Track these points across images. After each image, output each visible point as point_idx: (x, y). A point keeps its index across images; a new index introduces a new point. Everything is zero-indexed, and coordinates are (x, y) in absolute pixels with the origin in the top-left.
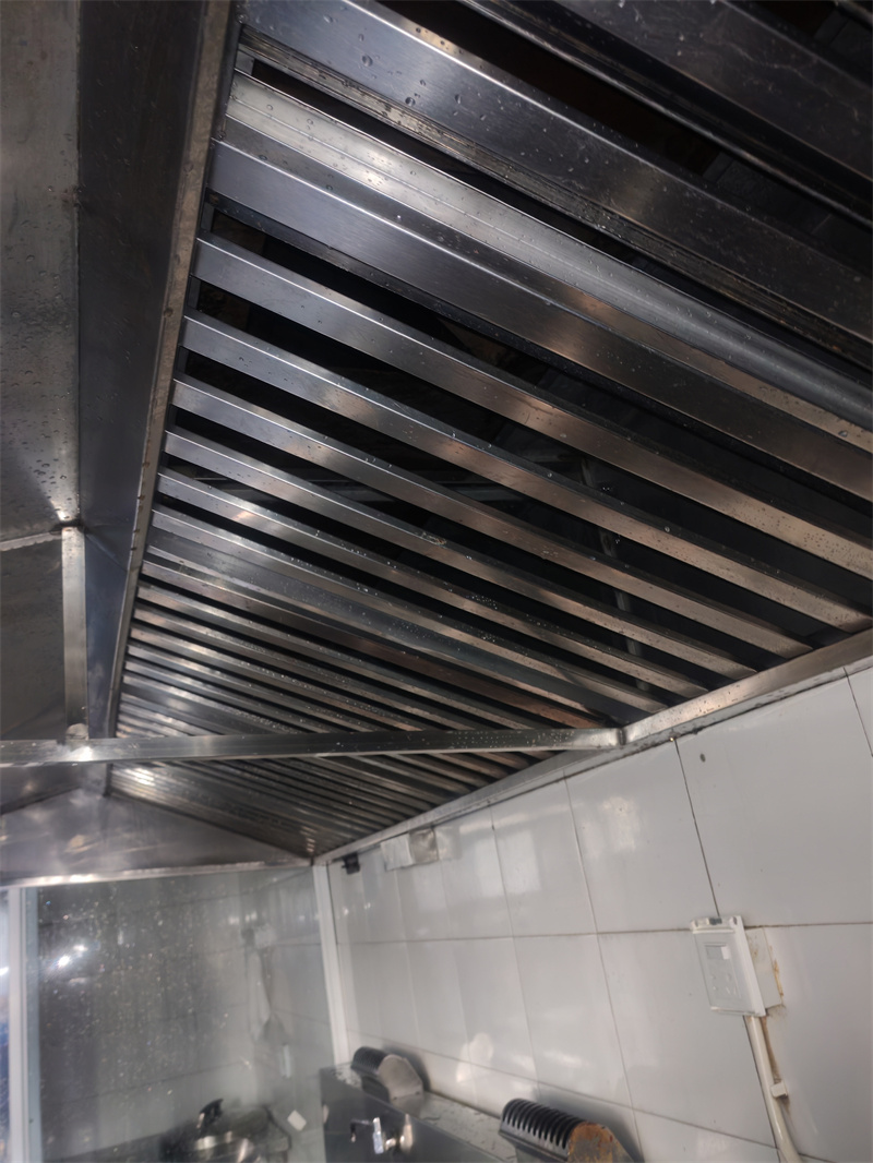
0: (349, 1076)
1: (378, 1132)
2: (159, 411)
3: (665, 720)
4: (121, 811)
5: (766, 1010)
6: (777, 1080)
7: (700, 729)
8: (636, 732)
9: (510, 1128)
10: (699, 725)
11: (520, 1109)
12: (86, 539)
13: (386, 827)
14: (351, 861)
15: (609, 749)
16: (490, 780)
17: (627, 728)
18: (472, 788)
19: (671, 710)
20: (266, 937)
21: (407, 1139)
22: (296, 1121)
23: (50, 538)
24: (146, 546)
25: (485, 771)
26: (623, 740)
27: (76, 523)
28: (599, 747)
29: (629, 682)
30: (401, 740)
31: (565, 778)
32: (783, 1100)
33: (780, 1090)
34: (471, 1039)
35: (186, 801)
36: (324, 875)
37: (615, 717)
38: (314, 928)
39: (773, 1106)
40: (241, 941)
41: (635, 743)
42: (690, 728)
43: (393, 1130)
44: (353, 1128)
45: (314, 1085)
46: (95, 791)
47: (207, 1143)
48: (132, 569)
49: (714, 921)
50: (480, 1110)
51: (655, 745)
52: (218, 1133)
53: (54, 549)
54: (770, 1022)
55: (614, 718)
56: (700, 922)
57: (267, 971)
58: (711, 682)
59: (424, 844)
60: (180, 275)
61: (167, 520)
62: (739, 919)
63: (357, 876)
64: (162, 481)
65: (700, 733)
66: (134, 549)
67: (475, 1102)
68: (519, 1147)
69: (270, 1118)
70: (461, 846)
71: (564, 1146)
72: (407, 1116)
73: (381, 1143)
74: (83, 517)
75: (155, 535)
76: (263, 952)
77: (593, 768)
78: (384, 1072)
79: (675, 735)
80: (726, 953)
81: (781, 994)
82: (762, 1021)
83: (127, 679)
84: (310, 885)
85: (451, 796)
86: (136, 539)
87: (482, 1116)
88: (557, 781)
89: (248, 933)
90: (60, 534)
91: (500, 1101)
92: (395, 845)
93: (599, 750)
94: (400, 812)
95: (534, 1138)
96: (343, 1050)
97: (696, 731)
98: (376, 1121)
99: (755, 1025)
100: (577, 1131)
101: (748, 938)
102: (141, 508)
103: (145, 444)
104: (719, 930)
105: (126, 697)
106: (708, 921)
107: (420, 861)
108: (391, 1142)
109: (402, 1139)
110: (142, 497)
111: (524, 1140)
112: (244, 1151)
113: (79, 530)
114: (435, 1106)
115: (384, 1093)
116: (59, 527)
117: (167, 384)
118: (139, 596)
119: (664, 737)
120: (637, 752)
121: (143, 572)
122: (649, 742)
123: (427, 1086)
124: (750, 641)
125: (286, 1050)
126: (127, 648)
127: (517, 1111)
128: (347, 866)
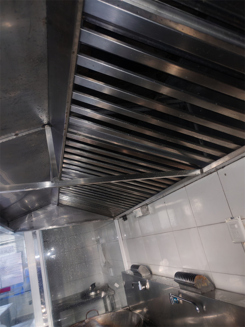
0: (130, 273)
1: (140, 285)
2: (71, 85)
3: (214, 165)
4: (62, 209)
7: (224, 166)
8: (206, 169)
9: (177, 279)
10: (224, 165)
12: (51, 128)
13: (134, 206)
15: (198, 175)
16: (163, 189)
17: (203, 169)
18: (158, 192)
19: (216, 161)
21: (148, 286)
22: (117, 285)
23: (42, 129)
24: (68, 129)
26: (202, 172)
27: (49, 124)
28: (196, 174)
31: (185, 186)
36: (117, 222)
40: (96, 243)
41: (205, 173)
42: (221, 167)
43: (144, 284)
44: (133, 285)
46: (55, 205)
47: (93, 293)
48: (64, 135)
51: (211, 173)
52: (96, 291)
55: (199, 166)
56: (228, 219)
57: (104, 250)
58: (228, 152)
59: (145, 210)
60: (76, 41)
61: (74, 120)
62: (239, 217)
63: (127, 221)
64: (72, 108)
66: (65, 129)
67: (165, 276)
69: (108, 287)
70: (156, 211)
72: (147, 280)
74: (50, 122)
75: (70, 125)
76: (102, 245)
77: (193, 182)
78: (140, 270)
79: (217, 169)
80: (236, 226)
83: (63, 170)
84: (114, 225)
86: (65, 126)
89: (98, 241)
92: (138, 211)
93: (196, 176)
96: (127, 267)
98: (139, 282)
101: (242, 222)
102: (66, 116)
103: (67, 96)
106: (230, 219)
107: (144, 215)
110: (67, 113)
111: (182, 281)
112: (103, 294)
113: (49, 126)
114: (154, 277)
115: (140, 275)
116: (44, 126)
117: (73, 76)
118: (66, 144)
119: (214, 170)
120: (206, 176)
121: (67, 137)
122: (209, 172)
123: (151, 273)
124: (240, 137)
125: (111, 269)
126: (63, 160)
127: (178, 275)
128: (124, 219)
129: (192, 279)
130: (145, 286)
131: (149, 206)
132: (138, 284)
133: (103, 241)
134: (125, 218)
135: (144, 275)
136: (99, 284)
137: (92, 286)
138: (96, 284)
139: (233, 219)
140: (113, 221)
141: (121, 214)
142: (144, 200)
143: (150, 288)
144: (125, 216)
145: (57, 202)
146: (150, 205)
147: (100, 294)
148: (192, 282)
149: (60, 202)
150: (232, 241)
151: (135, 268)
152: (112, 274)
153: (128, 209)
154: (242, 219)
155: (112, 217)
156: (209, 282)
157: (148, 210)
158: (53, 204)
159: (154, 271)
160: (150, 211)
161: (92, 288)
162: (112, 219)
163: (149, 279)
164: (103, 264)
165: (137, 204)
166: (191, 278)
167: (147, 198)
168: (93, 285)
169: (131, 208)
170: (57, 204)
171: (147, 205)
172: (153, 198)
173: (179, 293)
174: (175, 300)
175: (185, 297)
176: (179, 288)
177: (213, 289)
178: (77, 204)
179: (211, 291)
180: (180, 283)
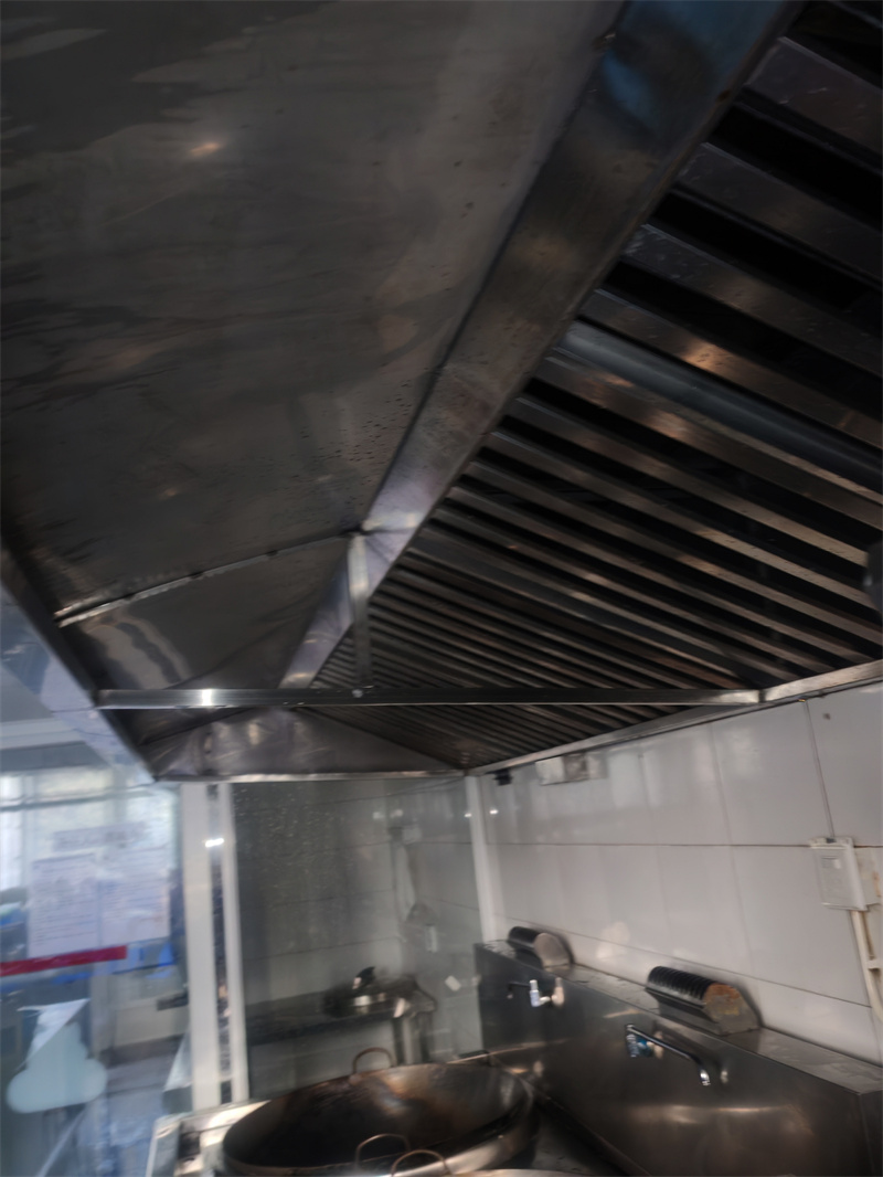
1: (535, 991)
5: (868, 906)
6: (872, 958)
7: (826, 694)
8: (775, 693)
10: (826, 691)
11: (663, 973)
13: (543, 749)
14: (503, 774)
17: (766, 690)
20: (413, 835)
21: (558, 997)
29: (770, 658)
32: (875, 972)
33: (874, 964)
37: (760, 682)
38: (464, 828)
39: (869, 977)
40: (388, 837)
43: (546, 989)
45: (471, 951)
47: (363, 1001)
49: (830, 841)
50: (622, 979)
52: (373, 994)
54: (870, 918)
56: (818, 841)
59: (576, 765)
62: (850, 840)
63: (508, 788)
65: (825, 697)
68: (661, 1000)
69: (415, 984)
71: (701, 998)
72: (558, 979)
73: (537, 1000)
79: (805, 697)
80: (837, 864)
81: (879, 896)
82: (863, 913)
85: (606, 729)
89: (396, 830)
91: (643, 969)
95: (675, 993)
97: (823, 695)
98: (533, 982)
99: (857, 917)
101: (856, 854)
104: (832, 847)
106: (824, 841)
107: (570, 779)
108: (545, 999)
109: (554, 998)
111: (668, 995)
119: (796, 698)
122: (783, 701)
123: (572, 961)
127: (659, 975)
128: (498, 778)
129: (700, 991)
130: (551, 996)
132: (529, 988)
134: (503, 777)
135: (550, 963)
137: (361, 975)
138: (374, 971)
139: (833, 844)
143: (563, 1004)
144: (506, 770)
148: (696, 1001)
150: (823, 901)
151: (522, 936)
153: (518, 755)
154: (855, 847)
156: (745, 1006)
159: (580, 953)
160: (590, 772)
161: (362, 982)
162: (460, 773)
163: (565, 976)
164: (405, 912)
165: (553, 746)
166: (695, 987)
168: (367, 975)
169: (532, 752)
171: (585, 752)
174: (640, 1044)
177: (755, 1027)
180: (665, 1001)
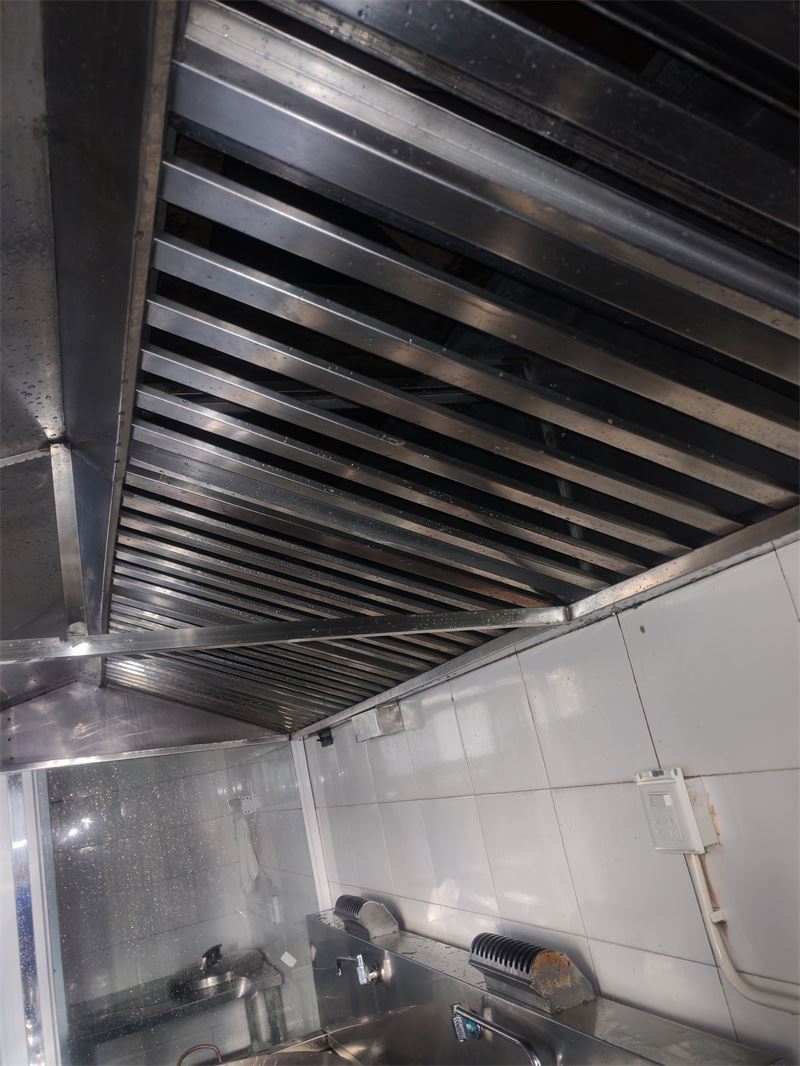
0: (333, 921)
1: (361, 967)
2: (135, 331)
3: (607, 597)
4: (117, 700)
5: (705, 848)
6: (715, 908)
7: (640, 604)
8: (581, 609)
9: (478, 958)
10: (638, 600)
11: (486, 942)
12: (72, 454)
13: (357, 703)
15: (557, 625)
16: (449, 657)
17: (573, 605)
18: (433, 665)
19: (613, 587)
21: (387, 971)
22: (288, 959)
23: (40, 455)
24: (128, 459)
25: (444, 649)
26: (569, 616)
27: (63, 440)
28: (548, 623)
29: (573, 563)
30: (369, 625)
31: (516, 653)
32: (721, 925)
33: (718, 916)
34: (439, 886)
35: (174, 688)
36: (301, 748)
37: (561, 596)
38: (295, 795)
39: (713, 931)
40: (231, 809)
41: (580, 619)
42: (630, 603)
43: (374, 964)
44: (339, 963)
45: (302, 930)
46: (92, 684)
47: (210, 982)
48: (116, 480)
49: (656, 774)
50: (451, 944)
51: (599, 620)
52: (219, 974)
53: (45, 465)
54: (708, 860)
56: (643, 775)
57: (254, 834)
58: (649, 560)
59: (391, 716)
60: (149, 198)
61: (146, 433)
62: (679, 770)
63: (331, 748)
64: (141, 398)
65: (639, 608)
66: (117, 462)
67: (446, 938)
68: (487, 974)
69: (264, 958)
70: (423, 717)
71: (528, 971)
72: (386, 952)
73: (364, 976)
74: (69, 434)
75: (136, 448)
76: (249, 818)
77: (541, 643)
78: (364, 915)
79: (616, 610)
80: (668, 800)
81: (718, 834)
82: (701, 857)
83: (116, 581)
84: (290, 758)
85: (413, 673)
86: (119, 452)
87: (453, 948)
88: (509, 656)
89: (236, 802)
90: (49, 450)
91: (468, 937)
92: (364, 719)
93: (548, 627)
94: (368, 689)
95: (501, 966)
96: (326, 898)
97: (636, 605)
98: (360, 957)
99: (695, 861)
100: (538, 958)
101: (687, 787)
102: (122, 423)
103: (123, 363)
104: (660, 781)
105: (116, 597)
106: (651, 775)
107: (387, 732)
108: (374, 974)
109: (383, 972)
110: (122, 413)
111: (492, 968)
112: (243, 987)
113: (66, 446)
114: (411, 942)
115: (366, 934)
116: (47, 444)
117: (142, 303)
118: (124, 505)
119: (607, 612)
120: (582, 627)
121: (127, 483)
122: (594, 617)
123: (402, 926)
124: (686, 521)
125: (275, 900)
126: (115, 553)
127: (484, 943)
128: (321, 740)
129: (526, 963)
130: (379, 970)
131: (404, 706)
132: (355, 964)
133: (251, 805)
134: (325, 737)
135: (379, 932)
136: (233, 947)
137: (207, 955)
138: (221, 949)
139: (661, 777)
140: (287, 745)
141: (313, 723)
142: (387, 688)
143: (393, 978)
144: (328, 729)
145: (99, 678)
146: (407, 702)
147: (235, 983)
148: (523, 975)
149: (111, 676)
150: (655, 846)
151: (349, 905)
152: (278, 919)
153: (335, 712)
154: (685, 778)
155: (282, 731)
156: (578, 974)
157: (399, 717)
158: (87, 683)
159: (411, 919)
160: (405, 723)
161: (207, 961)
162: (285, 738)
163: (392, 950)
164: (248, 886)
165: (365, 698)
166: (521, 958)
167: (398, 682)
168: (214, 954)
169: (347, 707)
170: (99, 683)
171: (397, 701)
172: (417, 682)
173: (485, 1004)
174: (469, 1026)
175: (502, 1019)
176: (484, 986)
177: (592, 997)
178: (168, 686)
179: (585, 1003)
180: (489, 972)
